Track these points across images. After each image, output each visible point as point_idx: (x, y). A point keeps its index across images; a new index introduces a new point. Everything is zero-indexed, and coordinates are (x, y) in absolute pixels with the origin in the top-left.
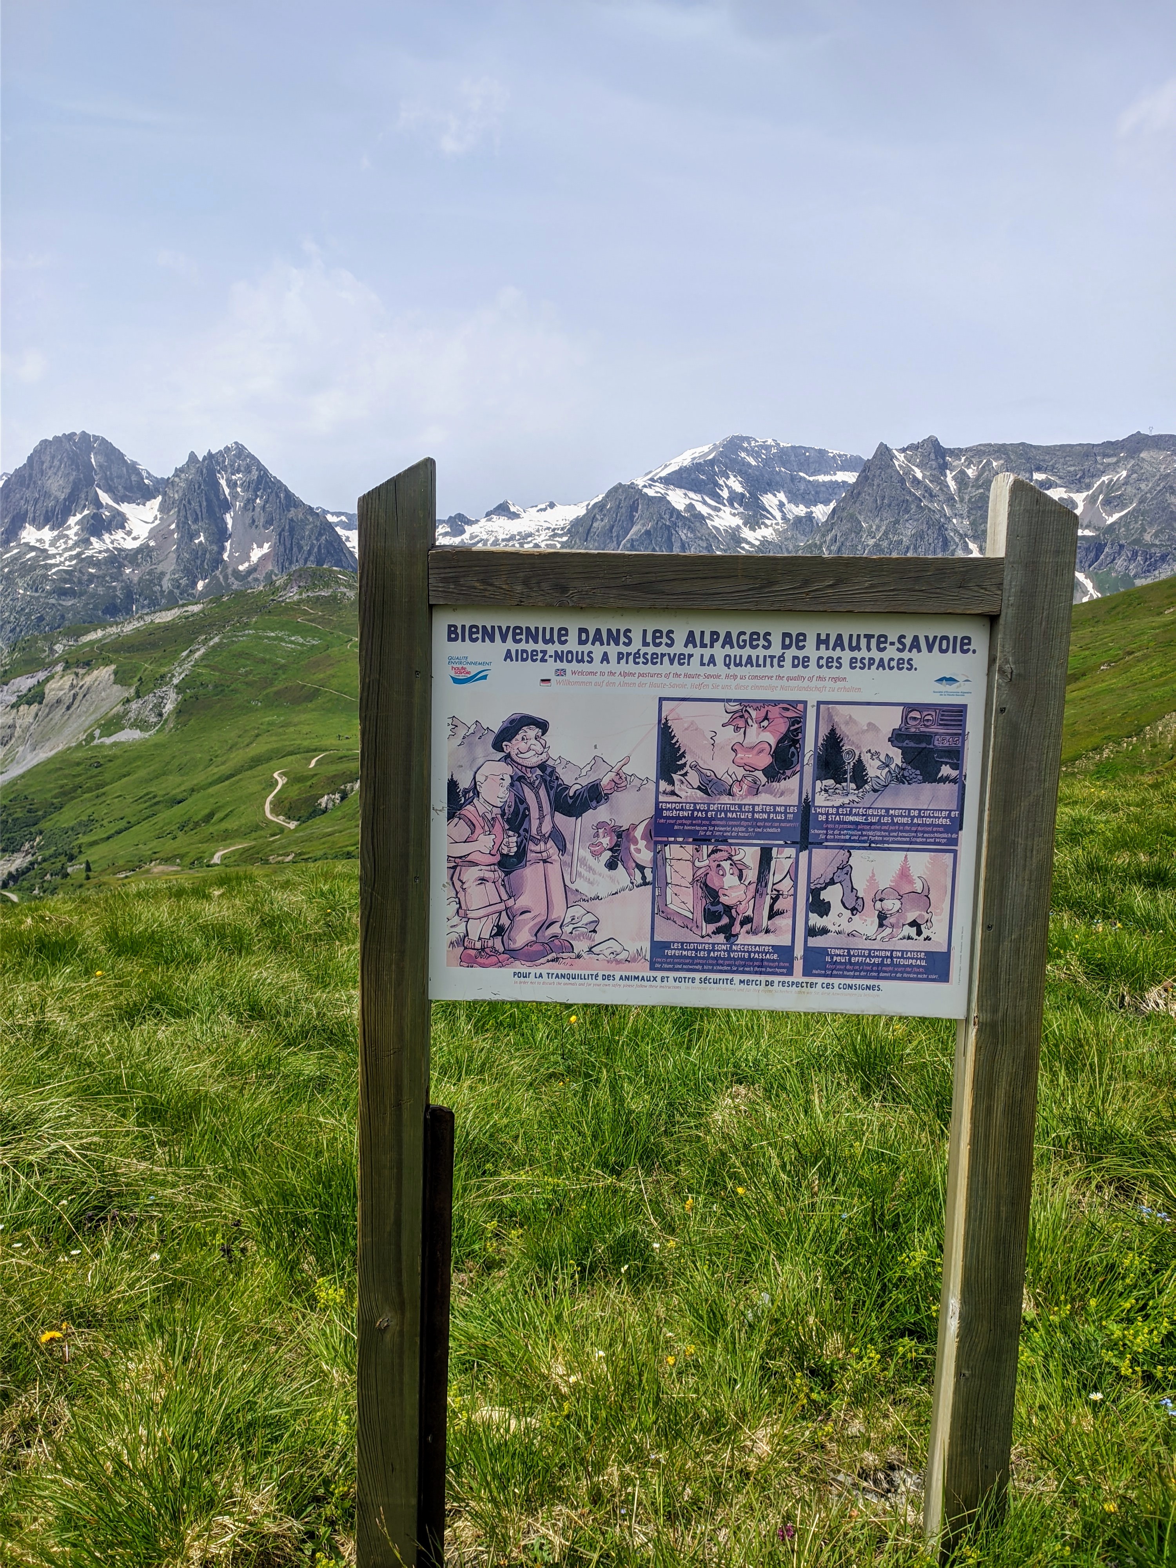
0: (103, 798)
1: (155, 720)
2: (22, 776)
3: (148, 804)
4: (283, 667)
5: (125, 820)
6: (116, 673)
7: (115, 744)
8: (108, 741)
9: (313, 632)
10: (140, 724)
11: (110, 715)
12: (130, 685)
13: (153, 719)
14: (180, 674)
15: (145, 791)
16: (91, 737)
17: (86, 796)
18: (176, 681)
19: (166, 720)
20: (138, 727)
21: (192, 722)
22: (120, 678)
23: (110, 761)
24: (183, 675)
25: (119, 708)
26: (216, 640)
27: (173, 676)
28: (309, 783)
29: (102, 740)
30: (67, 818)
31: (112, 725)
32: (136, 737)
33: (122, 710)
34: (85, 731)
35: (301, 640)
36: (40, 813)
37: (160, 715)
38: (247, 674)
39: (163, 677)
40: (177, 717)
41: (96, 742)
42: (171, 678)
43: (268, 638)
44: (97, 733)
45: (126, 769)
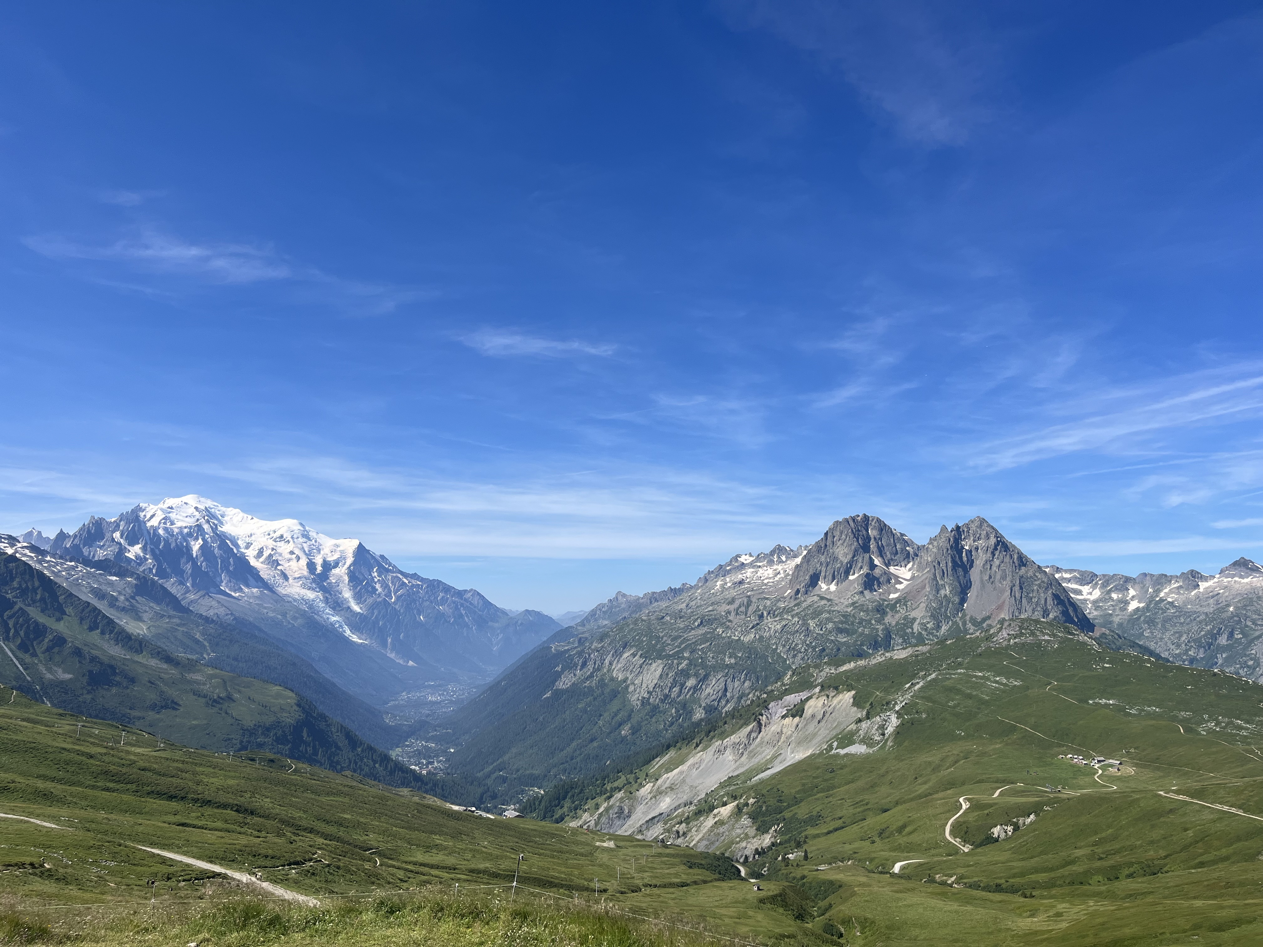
0: (831, 799)
1: (879, 738)
2: (779, 772)
3: (861, 809)
4: (986, 703)
5: (842, 820)
6: (854, 697)
7: (847, 755)
8: (842, 752)
9: (1016, 675)
10: (867, 741)
11: (845, 731)
12: (863, 708)
13: (877, 738)
14: (901, 702)
15: (861, 798)
16: (831, 747)
17: (819, 795)
18: (897, 708)
19: (887, 739)
20: (865, 743)
21: (906, 744)
22: (857, 702)
23: (841, 769)
24: (903, 704)
25: (853, 727)
26: (933, 676)
27: (896, 703)
28: (986, 812)
29: (838, 751)
30: (802, 811)
31: (847, 739)
32: (863, 751)
33: (854, 728)
34: (827, 742)
35: (1004, 681)
36: (785, 804)
37: (883, 734)
38: (955, 706)
39: (888, 703)
40: (895, 738)
41: (833, 752)
42: (894, 705)
43: (976, 677)
44: (835, 744)
45: (851, 777)
